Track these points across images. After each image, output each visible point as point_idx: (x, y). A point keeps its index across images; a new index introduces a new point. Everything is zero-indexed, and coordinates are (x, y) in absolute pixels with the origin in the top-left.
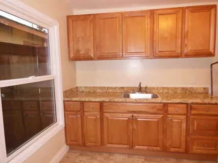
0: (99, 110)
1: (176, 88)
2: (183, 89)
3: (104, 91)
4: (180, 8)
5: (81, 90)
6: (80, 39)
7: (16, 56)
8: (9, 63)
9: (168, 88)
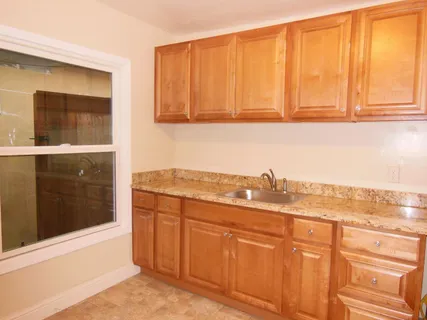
0: (179, 212)
1: (351, 188)
2: (368, 191)
3: (215, 181)
4: (349, 12)
5: (179, 175)
6: (171, 85)
7: (89, 115)
8: (76, 125)
9: (333, 188)
